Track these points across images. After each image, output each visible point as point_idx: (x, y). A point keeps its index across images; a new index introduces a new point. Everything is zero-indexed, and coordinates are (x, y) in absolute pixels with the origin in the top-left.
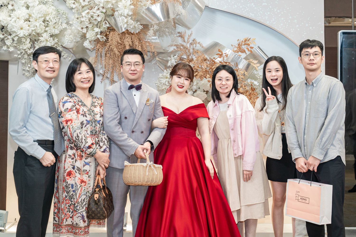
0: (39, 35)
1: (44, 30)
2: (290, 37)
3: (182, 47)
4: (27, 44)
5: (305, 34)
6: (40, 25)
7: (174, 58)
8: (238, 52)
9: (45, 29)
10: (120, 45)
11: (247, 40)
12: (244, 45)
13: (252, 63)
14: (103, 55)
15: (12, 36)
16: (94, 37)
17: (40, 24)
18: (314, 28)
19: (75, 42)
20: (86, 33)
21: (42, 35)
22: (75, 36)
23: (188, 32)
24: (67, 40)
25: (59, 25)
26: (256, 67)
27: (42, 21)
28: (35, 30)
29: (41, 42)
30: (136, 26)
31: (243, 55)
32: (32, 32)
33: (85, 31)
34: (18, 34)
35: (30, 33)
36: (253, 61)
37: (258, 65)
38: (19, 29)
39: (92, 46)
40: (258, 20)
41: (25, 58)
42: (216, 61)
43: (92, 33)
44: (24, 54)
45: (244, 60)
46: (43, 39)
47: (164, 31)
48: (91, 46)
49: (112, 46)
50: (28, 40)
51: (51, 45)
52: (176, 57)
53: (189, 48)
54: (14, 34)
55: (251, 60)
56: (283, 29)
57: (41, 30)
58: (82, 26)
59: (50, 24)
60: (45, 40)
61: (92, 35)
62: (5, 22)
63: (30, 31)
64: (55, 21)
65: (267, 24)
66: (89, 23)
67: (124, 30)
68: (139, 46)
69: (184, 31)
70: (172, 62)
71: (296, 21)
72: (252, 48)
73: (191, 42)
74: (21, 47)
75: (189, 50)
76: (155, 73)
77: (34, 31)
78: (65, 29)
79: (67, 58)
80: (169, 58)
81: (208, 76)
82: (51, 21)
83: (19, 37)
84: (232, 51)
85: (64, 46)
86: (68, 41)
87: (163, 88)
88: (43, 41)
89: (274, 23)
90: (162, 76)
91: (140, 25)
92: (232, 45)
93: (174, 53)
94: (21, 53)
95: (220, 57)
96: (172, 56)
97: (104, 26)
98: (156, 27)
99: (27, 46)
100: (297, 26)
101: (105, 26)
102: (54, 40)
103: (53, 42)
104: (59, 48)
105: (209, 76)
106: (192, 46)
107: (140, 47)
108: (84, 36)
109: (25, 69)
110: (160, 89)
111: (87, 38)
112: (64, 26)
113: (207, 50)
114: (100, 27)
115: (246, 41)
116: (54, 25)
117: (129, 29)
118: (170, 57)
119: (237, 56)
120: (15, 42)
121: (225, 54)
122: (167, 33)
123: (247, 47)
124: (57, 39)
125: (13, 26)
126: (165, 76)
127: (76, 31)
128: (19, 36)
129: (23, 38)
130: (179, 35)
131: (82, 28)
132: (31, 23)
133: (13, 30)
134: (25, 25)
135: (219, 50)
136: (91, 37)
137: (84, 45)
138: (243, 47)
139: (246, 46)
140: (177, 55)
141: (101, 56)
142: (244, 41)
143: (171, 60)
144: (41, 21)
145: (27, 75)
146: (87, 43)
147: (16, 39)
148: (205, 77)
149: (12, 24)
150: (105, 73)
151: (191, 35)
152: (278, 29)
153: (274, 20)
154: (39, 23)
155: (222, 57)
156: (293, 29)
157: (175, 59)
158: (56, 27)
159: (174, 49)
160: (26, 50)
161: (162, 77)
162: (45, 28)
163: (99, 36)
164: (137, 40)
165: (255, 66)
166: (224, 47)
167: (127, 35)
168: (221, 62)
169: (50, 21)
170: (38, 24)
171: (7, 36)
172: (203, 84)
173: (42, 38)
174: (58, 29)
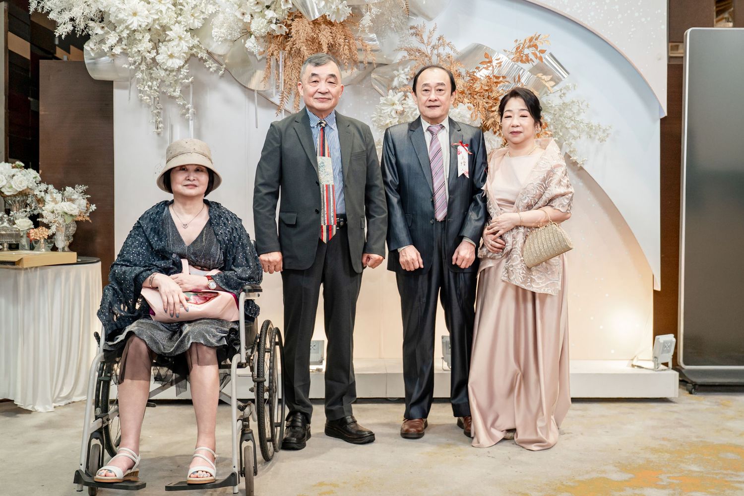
0: (165, 28)
1: (175, 20)
2: (606, 37)
3: (417, 53)
4: (145, 44)
5: (633, 30)
6: (167, 10)
7: (404, 73)
8: (517, 61)
9: (176, 18)
10: (310, 44)
11: (535, 38)
12: (528, 47)
13: (542, 79)
14: (281, 63)
15: (118, 31)
16: (264, 29)
17: (168, 8)
18: (649, 19)
19: (231, 41)
20: (250, 23)
21: (172, 27)
22: (230, 28)
23: (430, 26)
24: (215, 38)
25: (202, 8)
26: (550, 88)
27: (171, 2)
28: (159, 18)
29: (170, 40)
30: (340, 7)
31: (527, 66)
32: (153, 24)
33: (247, 18)
34: (129, 22)
35: (150, 26)
36: (544, 77)
37: (552, 83)
38: (130, 15)
39: (261, 47)
40: (551, 5)
41: (142, 69)
42: (478, 75)
43: (261, 22)
44: (140, 64)
45: (528, 72)
46: (174, 35)
47: (388, 21)
48: (259, 48)
49: (297, 45)
50: (148, 36)
51: (188, 45)
52: (408, 71)
53: (430, 55)
54: (122, 25)
55: (540, 75)
56: (594, 21)
57: (169, 18)
58: (242, 10)
59: (187, 8)
60: (177, 37)
61: (262, 25)
62: (105, 4)
63: (150, 20)
64: (195, 3)
65: (566, 12)
66: (256, 2)
67: (317, 16)
68: (344, 46)
69: (422, 25)
70: (400, 80)
71: (617, 7)
72: (543, 52)
73: (434, 41)
74: (135, 50)
75: (430, 59)
76: (367, 103)
77: (157, 22)
78: (213, 15)
79: (215, 71)
80: (395, 73)
81: (466, 100)
82: (187, 4)
83: (130, 29)
84: (508, 59)
85: (210, 50)
86: (218, 39)
87: (387, 123)
88: (173, 40)
89: (579, 11)
90: (385, 100)
91: (348, 7)
92: (504, 50)
93: (403, 63)
94: (135, 62)
95: (487, 68)
96: (400, 68)
97: (283, 7)
98: (375, 10)
99: (144, 45)
100: (620, 16)
101: (286, 7)
102: (193, 36)
103: (190, 41)
104: (202, 53)
105: (469, 101)
106: (435, 52)
107: (346, 47)
108: (245, 31)
109: (142, 89)
110: (382, 123)
111: (252, 30)
112: (211, 9)
113: (463, 58)
114: (275, 10)
115: (531, 40)
116: (193, 11)
117: (327, 14)
118: (398, 71)
119: (516, 66)
120: (123, 43)
121: (496, 60)
122: (394, 25)
123: (533, 52)
124: (198, 39)
125: (119, 10)
126: (391, 100)
127: (232, 19)
128: (130, 27)
129: (139, 33)
130: (412, 31)
131: (243, 14)
132: (151, 7)
133: (121, 16)
134: (142, 8)
135: (486, 54)
136: (259, 28)
137: (246, 45)
138: (526, 51)
139: (531, 49)
140: (409, 67)
141: (278, 66)
142: (527, 41)
143: (398, 75)
144: (169, 3)
145: (147, 99)
146: (252, 42)
147: (125, 34)
148: (462, 102)
149: (116, 6)
150: (283, 98)
151: (434, 30)
152: (586, 23)
153: (578, 6)
154: (165, 6)
155: (491, 68)
156: (613, 22)
157: (406, 73)
158: (196, 15)
159: (404, 57)
160: (144, 54)
161: (384, 104)
162: (178, 17)
163: (273, 26)
164: (341, 35)
165: (547, 84)
166: (493, 52)
167: (323, 26)
168: (488, 76)
169: (185, 4)
170: (164, 9)
171: (109, 32)
172: (459, 113)
173: (171, 32)
174: (199, 19)
